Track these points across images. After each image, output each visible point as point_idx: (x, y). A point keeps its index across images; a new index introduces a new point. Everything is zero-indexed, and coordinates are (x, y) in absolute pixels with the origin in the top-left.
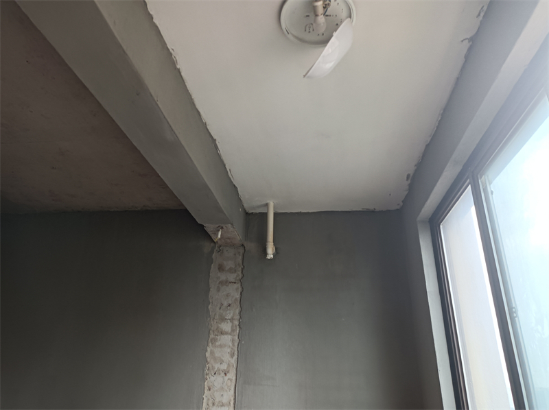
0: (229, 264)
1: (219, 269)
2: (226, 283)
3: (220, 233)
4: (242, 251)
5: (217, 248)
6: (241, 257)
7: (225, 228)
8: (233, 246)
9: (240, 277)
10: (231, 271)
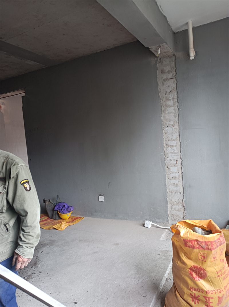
0: (167, 69)
1: (162, 72)
2: (167, 79)
3: (159, 50)
4: (174, 58)
5: (158, 60)
6: (174, 63)
7: (162, 46)
8: (168, 57)
9: (175, 75)
10: (169, 72)
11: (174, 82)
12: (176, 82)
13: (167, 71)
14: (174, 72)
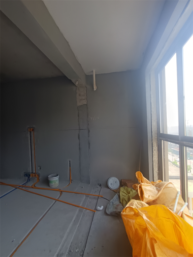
1: (79, 95)
2: (82, 100)
3: (77, 83)
5: (78, 88)
6: (86, 91)
7: (78, 80)
8: (83, 87)
13: (82, 95)
14: (86, 96)
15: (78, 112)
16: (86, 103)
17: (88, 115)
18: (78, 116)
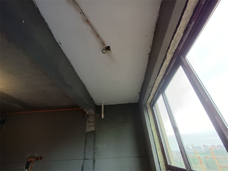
2: (91, 126)
5: (88, 116)
6: (95, 118)
7: (89, 110)
8: (93, 115)
11: (94, 128)
12: (95, 128)
13: (91, 122)
14: (94, 123)
15: (86, 139)
16: (94, 130)
17: (95, 142)
18: (85, 143)
